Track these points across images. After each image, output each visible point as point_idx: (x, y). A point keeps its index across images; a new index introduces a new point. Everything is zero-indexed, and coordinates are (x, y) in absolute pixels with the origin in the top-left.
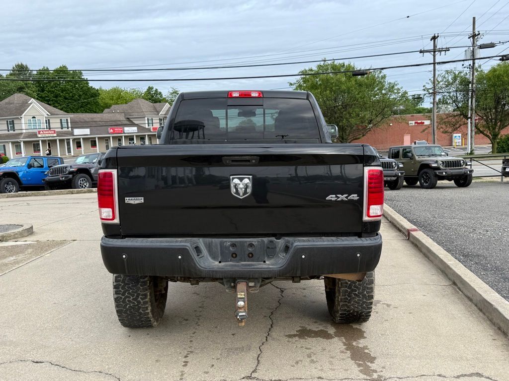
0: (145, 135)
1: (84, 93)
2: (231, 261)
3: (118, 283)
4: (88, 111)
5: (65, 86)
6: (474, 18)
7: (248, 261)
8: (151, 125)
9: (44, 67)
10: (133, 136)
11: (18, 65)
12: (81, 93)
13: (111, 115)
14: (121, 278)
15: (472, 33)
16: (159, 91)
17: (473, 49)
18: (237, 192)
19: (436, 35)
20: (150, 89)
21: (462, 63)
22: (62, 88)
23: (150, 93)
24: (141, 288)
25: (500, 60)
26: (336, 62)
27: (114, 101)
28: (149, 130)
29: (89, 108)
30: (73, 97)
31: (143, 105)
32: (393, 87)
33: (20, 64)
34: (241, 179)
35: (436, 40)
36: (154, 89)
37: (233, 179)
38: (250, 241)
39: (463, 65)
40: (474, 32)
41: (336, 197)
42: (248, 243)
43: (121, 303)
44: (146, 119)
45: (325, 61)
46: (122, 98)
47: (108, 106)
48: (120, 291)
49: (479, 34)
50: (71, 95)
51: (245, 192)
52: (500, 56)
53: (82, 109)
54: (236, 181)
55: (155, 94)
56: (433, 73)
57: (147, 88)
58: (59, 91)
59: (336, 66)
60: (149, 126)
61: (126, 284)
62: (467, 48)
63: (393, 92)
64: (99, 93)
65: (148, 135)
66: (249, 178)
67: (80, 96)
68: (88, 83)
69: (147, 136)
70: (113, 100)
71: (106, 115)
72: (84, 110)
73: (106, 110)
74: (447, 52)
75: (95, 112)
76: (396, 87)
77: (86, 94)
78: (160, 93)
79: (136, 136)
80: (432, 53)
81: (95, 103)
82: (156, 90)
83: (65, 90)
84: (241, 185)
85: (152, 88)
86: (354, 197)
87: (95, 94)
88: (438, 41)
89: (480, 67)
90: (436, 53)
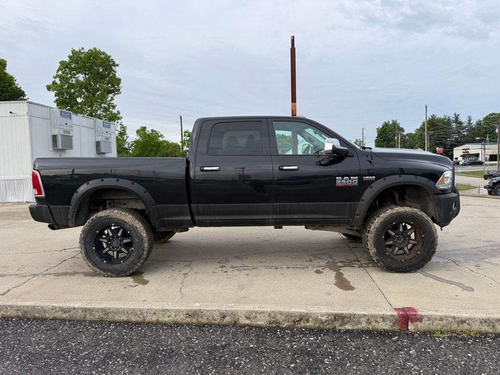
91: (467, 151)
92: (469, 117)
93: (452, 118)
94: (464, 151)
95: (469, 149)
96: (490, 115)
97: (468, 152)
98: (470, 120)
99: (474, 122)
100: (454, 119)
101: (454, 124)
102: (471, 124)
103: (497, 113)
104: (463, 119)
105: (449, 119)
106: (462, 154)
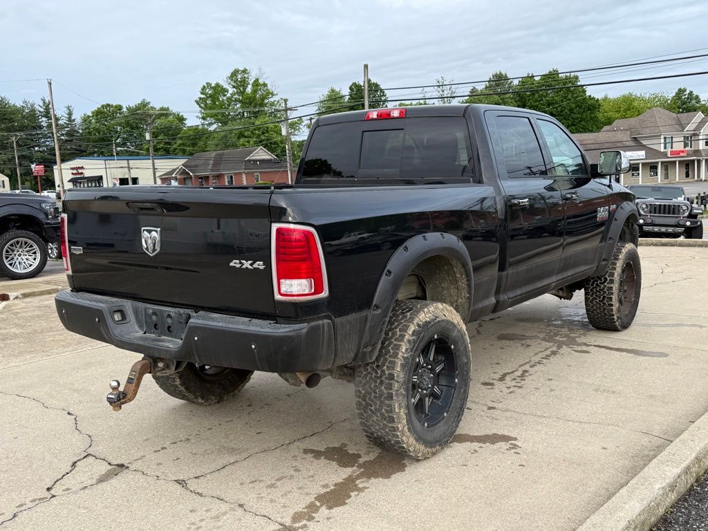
0: (658, 163)
1: (578, 106)
2: (154, 333)
4: (581, 130)
5: (553, 97)
7: (168, 336)
8: (669, 146)
9: (528, 74)
10: (638, 164)
11: (496, 75)
12: (573, 106)
13: (610, 134)
16: (695, 93)
18: (147, 249)
20: (681, 91)
22: (549, 101)
23: (680, 98)
27: (620, 114)
28: (665, 155)
29: (584, 126)
30: (562, 112)
31: (659, 118)
33: (498, 73)
34: (149, 232)
36: (688, 92)
37: (143, 231)
38: (168, 311)
41: (240, 263)
42: (167, 313)
44: (662, 137)
46: (633, 108)
47: (609, 122)
50: (559, 109)
51: (154, 250)
53: (574, 127)
54: (146, 234)
55: (688, 98)
57: (677, 91)
58: (544, 105)
60: (665, 148)
64: (599, 105)
65: (662, 163)
66: (156, 231)
67: (571, 110)
68: (584, 91)
69: (660, 164)
70: (618, 112)
71: (604, 136)
72: (576, 129)
73: (606, 128)
75: (592, 131)
77: (581, 107)
78: (697, 97)
79: (643, 164)
81: (591, 119)
82: (691, 93)
83: (553, 104)
84: (150, 239)
85: (685, 90)
86: (259, 265)
87: (593, 106)
91: (80, 171)
92: (68, 108)
93: (40, 108)
94: (75, 172)
95: (82, 168)
96: (103, 106)
97: (82, 173)
98: (70, 114)
99: (78, 117)
100: (42, 110)
101: (44, 119)
102: (74, 120)
103: (114, 104)
104: (60, 111)
105: (33, 110)
106: (72, 176)
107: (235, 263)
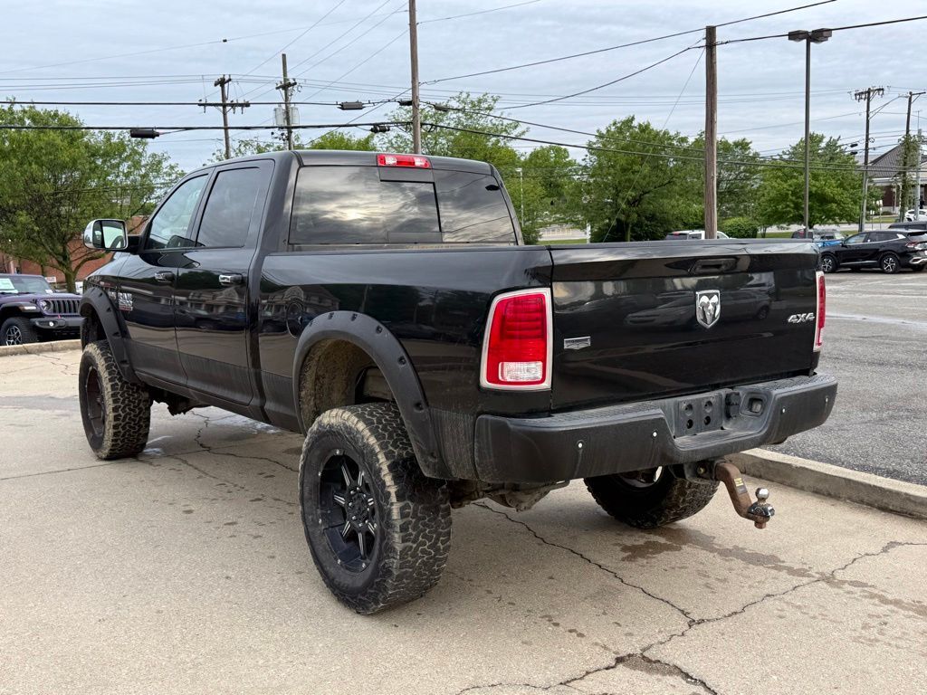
3: (405, 520)
6: (284, 56)
7: (705, 431)
14: (410, 508)
15: (283, 80)
17: (287, 108)
18: (705, 319)
19: (227, 78)
21: (272, 130)
24: (443, 521)
25: (372, 130)
26: (39, 108)
32: (160, 162)
34: (710, 296)
35: (226, 85)
37: (701, 296)
38: (707, 398)
39: (272, 133)
40: (285, 80)
41: (797, 317)
42: (706, 401)
43: (409, 558)
45: (13, 103)
48: (411, 534)
49: (295, 84)
51: (714, 318)
52: (371, 124)
54: (705, 299)
56: (224, 142)
59: (38, 114)
61: (419, 519)
62: (277, 106)
63: (158, 171)
66: (718, 294)
74: (245, 108)
76: (165, 164)
80: (221, 108)
84: (709, 304)
86: (811, 316)
88: (229, 87)
89: (297, 139)
90: (228, 108)
107: (792, 319)
